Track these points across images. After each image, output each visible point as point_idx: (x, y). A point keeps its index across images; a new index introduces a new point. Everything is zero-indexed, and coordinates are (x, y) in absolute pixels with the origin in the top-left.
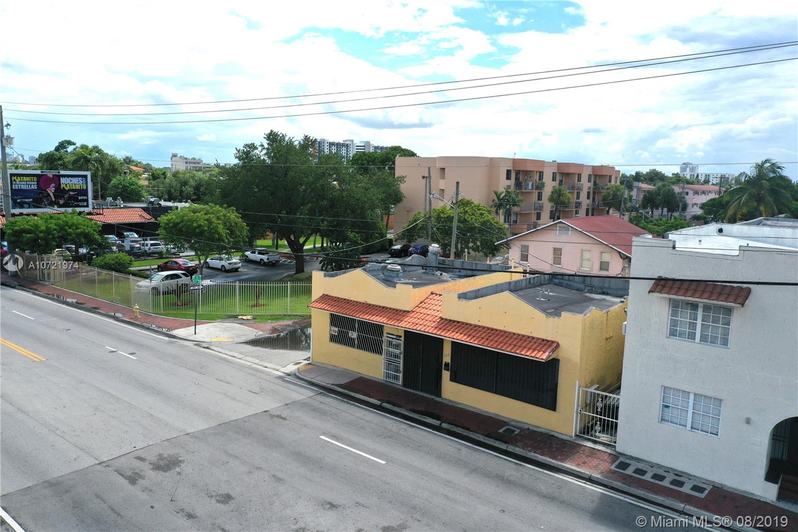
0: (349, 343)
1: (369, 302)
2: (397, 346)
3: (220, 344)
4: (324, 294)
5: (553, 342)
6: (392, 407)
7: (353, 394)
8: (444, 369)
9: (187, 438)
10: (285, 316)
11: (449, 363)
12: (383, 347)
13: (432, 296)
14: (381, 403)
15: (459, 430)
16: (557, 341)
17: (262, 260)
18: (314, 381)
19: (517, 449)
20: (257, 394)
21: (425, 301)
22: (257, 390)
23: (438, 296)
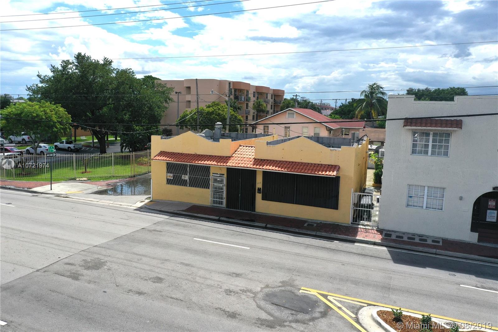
0: (183, 183)
1: (198, 153)
2: (221, 182)
3: (74, 195)
4: (161, 151)
5: (336, 166)
6: (228, 219)
7: (195, 215)
8: (258, 193)
9: (96, 248)
10: (111, 177)
11: (260, 188)
12: (210, 183)
13: (241, 147)
14: (218, 218)
16: (338, 165)
18: (162, 210)
19: (323, 233)
20: (128, 220)
21: (238, 150)
22: (126, 217)
23: (245, 147)
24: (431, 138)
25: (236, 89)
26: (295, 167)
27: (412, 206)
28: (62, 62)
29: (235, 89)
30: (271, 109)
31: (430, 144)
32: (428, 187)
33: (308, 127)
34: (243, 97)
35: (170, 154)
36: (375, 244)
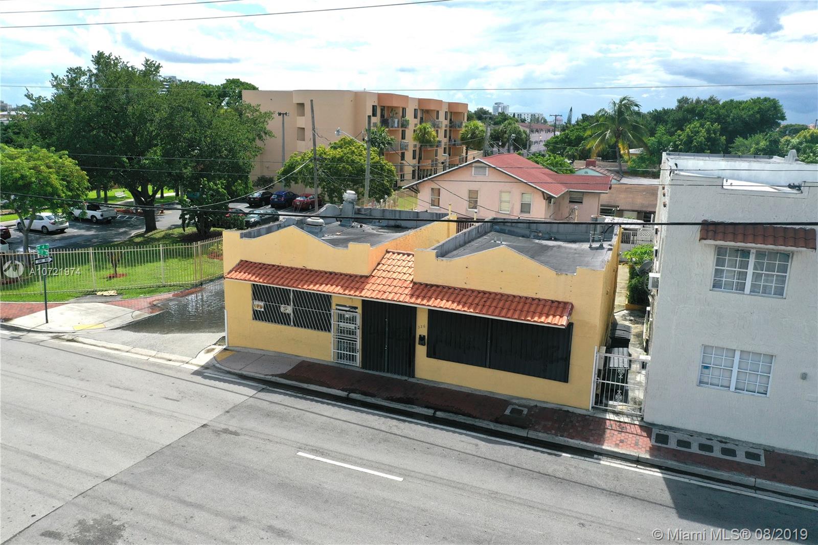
0: (284, 320)
1: (309, 267)
2: (352, 320)
3: (88, 335)
4: (242, 261)
5: (566, 303)
6: (364, 397)
7: (305, 386)
8: (419, 344)
9: (110, 486)
10: (159, 287)
11: (424, 336)
12: (332, 322)
13: (388, 255)
14: (347, 393)
15: (460, 419)
16: (570, 301)
17: (93, 216)
18: (245, 373)
19: (540, 434)
20: (178, 401)
21: (383, 262)
22: (175, 395)
23: (396, 254)
24: (752, 260)
25: (384, 107)
26: (488, 303)
27: (708, 384)
28: (67, 72)
29: (381, 106)
30: (445, 137)
31: (750, 271)
32: (742, 351)
33: (510, 192)
34: (396, 121)
35: (258, 268)
36: (638, 461)
